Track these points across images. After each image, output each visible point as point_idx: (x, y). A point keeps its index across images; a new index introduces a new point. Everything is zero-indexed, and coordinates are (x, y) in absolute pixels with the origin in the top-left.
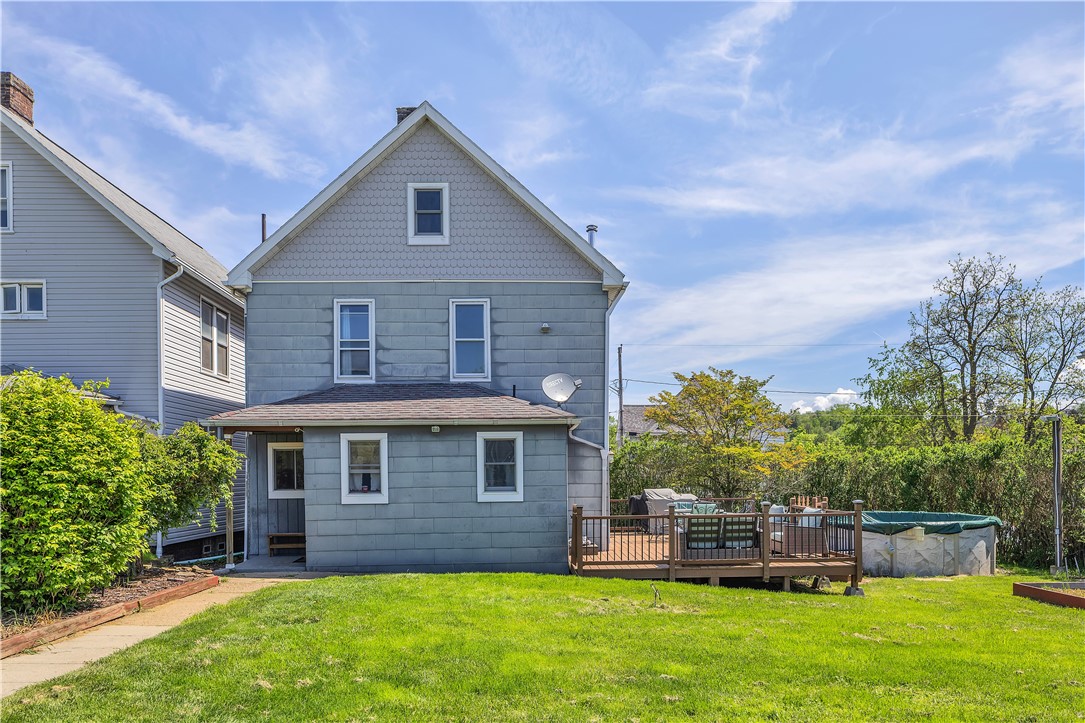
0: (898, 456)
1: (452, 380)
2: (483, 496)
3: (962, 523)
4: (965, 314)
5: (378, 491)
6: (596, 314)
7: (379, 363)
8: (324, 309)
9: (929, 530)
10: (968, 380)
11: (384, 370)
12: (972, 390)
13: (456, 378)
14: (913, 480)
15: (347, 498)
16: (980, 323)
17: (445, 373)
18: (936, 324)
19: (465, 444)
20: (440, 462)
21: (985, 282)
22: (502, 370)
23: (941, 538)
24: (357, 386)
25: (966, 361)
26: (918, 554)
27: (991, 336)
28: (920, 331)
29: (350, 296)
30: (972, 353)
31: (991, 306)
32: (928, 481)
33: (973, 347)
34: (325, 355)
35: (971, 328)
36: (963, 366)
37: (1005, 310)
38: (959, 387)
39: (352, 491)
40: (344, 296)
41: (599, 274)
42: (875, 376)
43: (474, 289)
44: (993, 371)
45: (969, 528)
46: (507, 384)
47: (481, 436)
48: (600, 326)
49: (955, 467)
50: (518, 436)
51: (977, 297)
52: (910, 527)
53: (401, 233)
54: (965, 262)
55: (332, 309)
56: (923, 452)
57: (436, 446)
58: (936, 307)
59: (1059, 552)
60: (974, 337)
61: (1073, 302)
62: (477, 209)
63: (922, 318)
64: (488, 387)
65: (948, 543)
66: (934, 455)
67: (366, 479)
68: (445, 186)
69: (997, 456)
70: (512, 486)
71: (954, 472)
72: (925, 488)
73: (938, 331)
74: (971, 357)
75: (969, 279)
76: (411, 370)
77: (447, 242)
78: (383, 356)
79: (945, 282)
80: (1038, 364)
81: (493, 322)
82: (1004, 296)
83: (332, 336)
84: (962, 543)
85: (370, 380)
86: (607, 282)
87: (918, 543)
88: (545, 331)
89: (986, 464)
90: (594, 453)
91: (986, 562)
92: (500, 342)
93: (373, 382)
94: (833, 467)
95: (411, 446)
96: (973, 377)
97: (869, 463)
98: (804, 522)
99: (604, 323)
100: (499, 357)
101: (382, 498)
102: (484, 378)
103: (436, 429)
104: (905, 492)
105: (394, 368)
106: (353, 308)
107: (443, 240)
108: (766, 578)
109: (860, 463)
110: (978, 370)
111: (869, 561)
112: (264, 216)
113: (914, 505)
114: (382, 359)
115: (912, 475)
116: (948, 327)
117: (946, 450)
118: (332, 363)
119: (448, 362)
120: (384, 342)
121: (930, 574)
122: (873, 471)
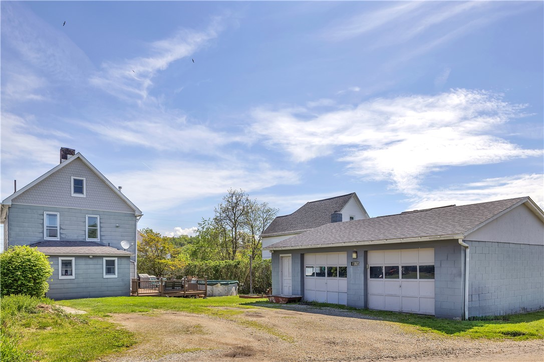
0: (213, 264)
1: (87, 240)
2: (105, 276)
3: (229, 282)
4: (233, 210)
5: (71, 275)
6: (133, 222)
7: (60, 233)
8: (40, 215)
9: (221, 284)
10: (234, 233)
11: (62, 236)
12: (235, 238)
13: (88, 240)
14: (217, 271)
15: (61, 277)
16: (238, 213)
17: (84, 238)
18: (223, 212)
19: (99, 261)
20: (92, 266)
21: (239, 199)
22: (103, 238)
23: (224, 286)
24: (53, 241)
25: (233, 227)
26: (219, 291)
27: (241, 218)
28: (218, 215)
29: (50, 211)
30: (235, 225)
31: (241, 207)
32: (221, 271)
33: (236, 223)
34: (41, 230)
35: (235, 215)
36: (232, 228)
37: (245, 210)
38: (231, 235)
39: (62, 275)
40: (48, 211)
41: (134, 211)
42: (201, 229)
43: (94, 212)
44: (241, 231)
45: (230, 283)
46: (105, 242)
47: (105, 259)
48: (134, 226)
49: (228, 267)
50: (116, 259)
51: (237, 204)
52: (217, 284)
53: (69, 192)
54: (233, 191)
55: (43, 215)
56: (219, 263)
57: (90, 262)
58: (224, 205)
59: (251, 290)
60: (236, 218)
61: (266, 209)
62: (95, 187)
63: (219, 210)
64: (99, 243)
65: (226, 287)
66: (223, 263)
67: (66, 271)
68: (84, 179)
69: (238, 264)
70: (114, 273)
71: (228, 269)
72: (220, 273)
73: (224, 215)
74: (235, 226)
75: (234, 198)
76: (72, 236)
77: (85, 197)
78: (62, 231)
79: (226, 197)
80: (256, 228)
81: (100, 223)
82: (245, 205)
83: (43, 224)
84: (229, 288)
85: (58, 239)
86: (137, 214)
87: (219, 288)
88: (117, 227)
89: (236, 266)
90: (132, 264)
91: (235, 292)
92: (102, 229)
93: (59, 240)
94: (193, 267)
95: (82, 262)
96: (236, 233)
97: (204, 265)
98: (192, 282)
99: (135, 225)
100: (102, 234)
101: (73, 277)
102: (97, 240)
103: (92, 257)
104: (215, 275)
105: (66, 236)
106: (50, 215)
107: (84, 196)
108: (185, 296)
109: (201, 265)
110: (237, 231)
111: (208, 293)
112: (15, 181)
113: (217, 279)
114: (62, 232)
115: (216, 269)
116: (227, 213)
117: (226, 262)
118: (43, 233)
119: (85, 235)
120: (62, 227)
121: (222, 296)
122: (205, 268)
